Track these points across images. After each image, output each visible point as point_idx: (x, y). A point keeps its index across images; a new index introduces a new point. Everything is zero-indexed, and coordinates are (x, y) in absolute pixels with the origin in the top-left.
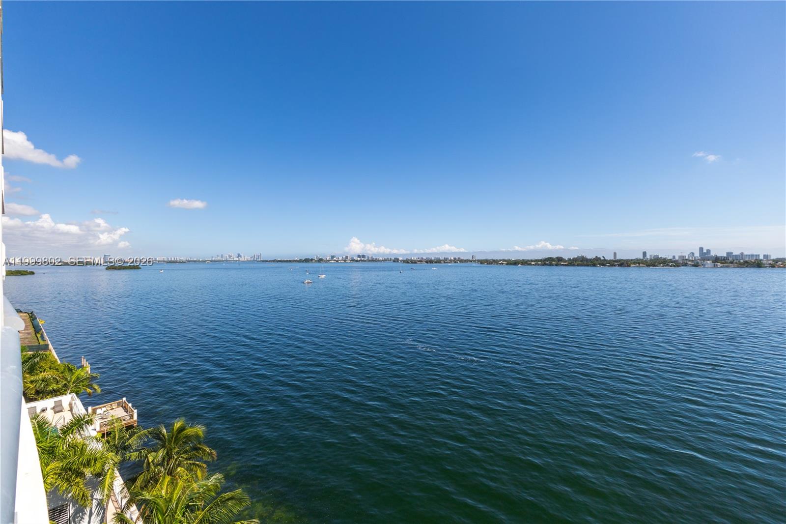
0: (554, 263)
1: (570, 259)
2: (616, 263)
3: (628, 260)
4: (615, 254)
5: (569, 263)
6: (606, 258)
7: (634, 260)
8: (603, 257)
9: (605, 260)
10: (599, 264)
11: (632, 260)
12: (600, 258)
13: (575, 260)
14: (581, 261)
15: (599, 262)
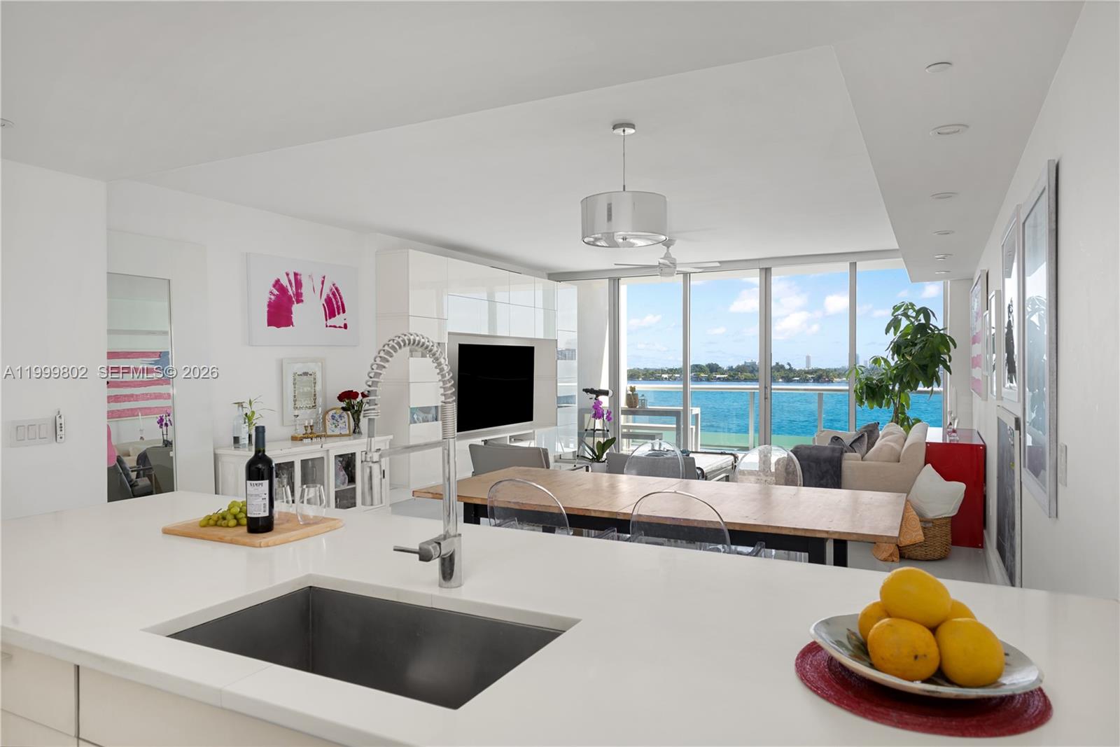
0: (703, 375)
1: (731, 369)
2: (810, 376)
3: (829, 369)
4: (808, 358)
5: (730, 376)
6: (794, 367)
7: (839, 369)
8: (789, 364)
9: (791, 369)
10: (782, 378)
11: (835, 370)
12: (782, 367)
13: (741, 369)
14: (751, 372)
15: (782, 373)
